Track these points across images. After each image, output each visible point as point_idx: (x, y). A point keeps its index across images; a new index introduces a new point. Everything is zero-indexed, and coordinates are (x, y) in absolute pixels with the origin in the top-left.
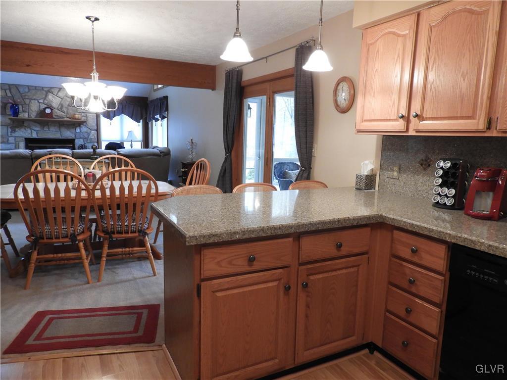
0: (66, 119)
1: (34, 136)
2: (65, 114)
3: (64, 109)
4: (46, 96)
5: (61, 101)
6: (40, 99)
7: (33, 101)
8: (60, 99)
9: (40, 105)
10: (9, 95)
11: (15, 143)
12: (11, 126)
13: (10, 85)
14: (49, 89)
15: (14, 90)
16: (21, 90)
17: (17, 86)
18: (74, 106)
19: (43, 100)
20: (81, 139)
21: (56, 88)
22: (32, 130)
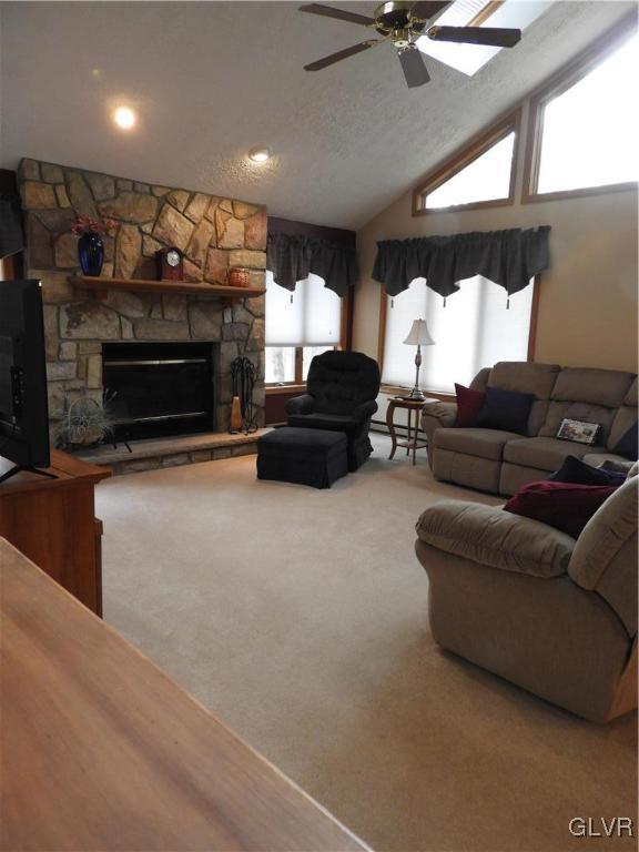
0: (203, 285)
1: (128, 335)
2: (201, 271)
3: (201, 257)
4: (160, 212)
5: (194, 231)
6: (144, 223)
7: (126, 228)
8: (192, 226)
9: (143, 240)
10: (65, 203)
11: (78, 360)
12: (68, 305)
13: (66, 170)
14: (169, 193)
15: (78, 188)
16: (98, 188)
17: (87, 176)
18: (223, 249)
19: (152, 224)
20: (233, 343)
21: (183, 190)
22: (123, 319)
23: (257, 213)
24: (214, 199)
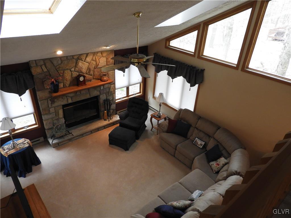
1: (70, 101)
2: (92, 77)
3: (92, 73)
4: (77, 63)
6: (72, 68)
7: (66, 71)
8: (88, 64)
9: (72, 74)
10: (45, 70)
11: (55, 112)
12: (50, 98)
13: (44, 60)
14: (79, 57)
15: (49, 65)
16: (55, 63)
17: (51, 60)
18: (99, 68)
19: (74, 67)
20: (104, 94)
21: (84, 54)
22: (68, 97)
23: (110, 53)
24: (94, 54)
